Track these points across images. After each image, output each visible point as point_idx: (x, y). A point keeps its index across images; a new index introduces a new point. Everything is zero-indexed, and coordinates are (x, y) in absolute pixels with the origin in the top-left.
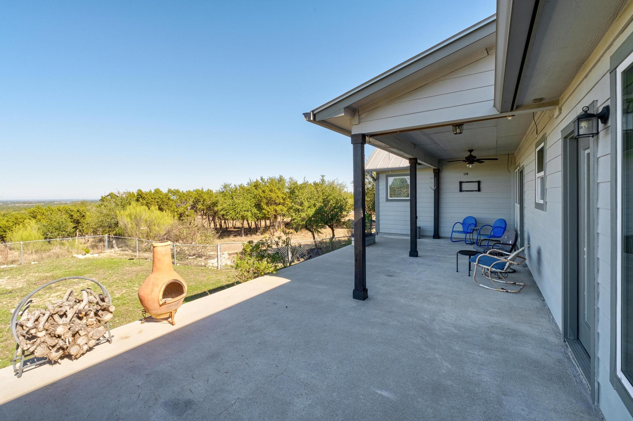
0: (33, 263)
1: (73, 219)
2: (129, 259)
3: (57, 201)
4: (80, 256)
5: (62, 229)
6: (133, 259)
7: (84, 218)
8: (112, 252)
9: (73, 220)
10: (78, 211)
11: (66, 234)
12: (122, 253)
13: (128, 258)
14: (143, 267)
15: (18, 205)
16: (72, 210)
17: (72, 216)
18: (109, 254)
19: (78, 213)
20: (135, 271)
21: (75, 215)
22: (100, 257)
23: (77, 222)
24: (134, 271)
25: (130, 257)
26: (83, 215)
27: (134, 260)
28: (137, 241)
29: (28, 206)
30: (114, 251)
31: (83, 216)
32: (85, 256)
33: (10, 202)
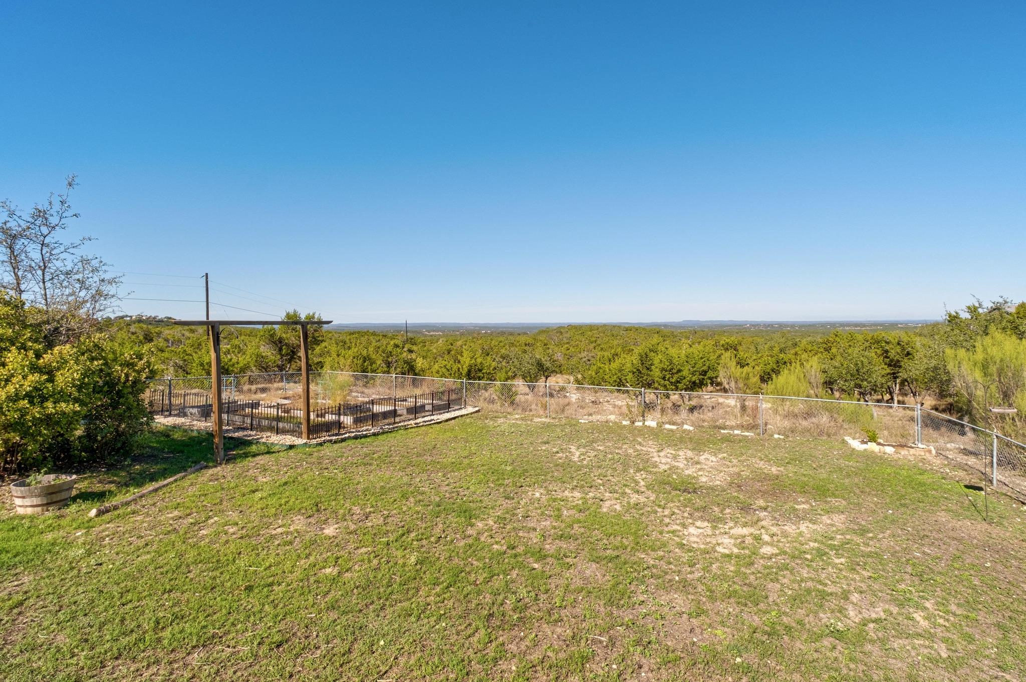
0: (776, 436)
1: (889, 358)
2: (967, 487)
3: (901, 324)
4: (856, 444)
5: (862, 376)
6: (980, 489)
7: (909, 357)
8: (930, 451)
9: (888, 360)
10: (899, 344)
11: (868, 386)
12: (961, 458)
13: (967, 483)
14: (996, 531)
15: (847, 329)
16: (888, 340)
17: (887, 352)
18: (923, 454)
19: (898, 347)
20: (960, 540)
21: (893, 351)
22: (896, 457)
23: (895, 365)
24: (954, 539)
25: (975, 481)
26: (908, 352)
27: (983, 493)
28: (995, 441)
29: (860, 330)
30: (937, 449)
31: (908, 354)
32: (864, 446)
33: (838, 324)
